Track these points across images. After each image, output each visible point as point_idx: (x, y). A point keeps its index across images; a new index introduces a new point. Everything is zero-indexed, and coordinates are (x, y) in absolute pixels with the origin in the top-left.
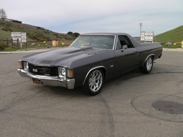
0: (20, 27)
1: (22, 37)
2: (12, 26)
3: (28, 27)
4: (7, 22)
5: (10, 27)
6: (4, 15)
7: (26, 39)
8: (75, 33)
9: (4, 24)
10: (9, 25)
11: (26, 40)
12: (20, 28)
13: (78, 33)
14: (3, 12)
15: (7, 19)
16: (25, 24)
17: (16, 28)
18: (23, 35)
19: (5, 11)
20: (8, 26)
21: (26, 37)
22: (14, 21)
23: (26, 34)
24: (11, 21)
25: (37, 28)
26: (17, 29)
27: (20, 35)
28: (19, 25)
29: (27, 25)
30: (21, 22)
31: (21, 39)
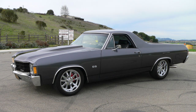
0: (81, 24)
1: (69, 34)
2: (73, 23)
3: (90, 25)
4: (69, 19)
5: (71, 24)
6: (66, 12)
7: (73, 36)
8: (141, 33)
9: (65, 21)
10: (71, 22)
11: (73, 38)
12: (81, 26)
13: (143, 33)
14: (65, 9)
15: (69, 16)
16: (88, 22)
17: (77, 25)
18: (70, 33)
19: (68, 8)
20: (69, 23)
21: (73, 34)
22: (76, 18)
23: (73, 32)
24: (73, 18)
25: (99, 26)
26: (77, 27)
27: (67, 33)
28: (80, 23)
29: (90, 22)
30: (83, 19)
31: (69, 37)
